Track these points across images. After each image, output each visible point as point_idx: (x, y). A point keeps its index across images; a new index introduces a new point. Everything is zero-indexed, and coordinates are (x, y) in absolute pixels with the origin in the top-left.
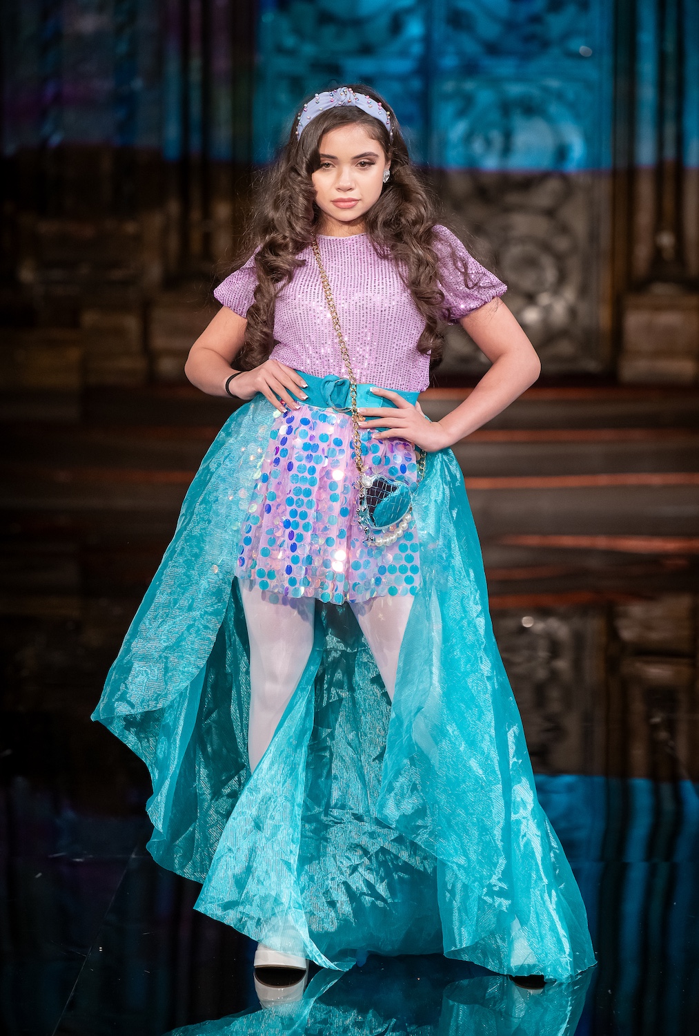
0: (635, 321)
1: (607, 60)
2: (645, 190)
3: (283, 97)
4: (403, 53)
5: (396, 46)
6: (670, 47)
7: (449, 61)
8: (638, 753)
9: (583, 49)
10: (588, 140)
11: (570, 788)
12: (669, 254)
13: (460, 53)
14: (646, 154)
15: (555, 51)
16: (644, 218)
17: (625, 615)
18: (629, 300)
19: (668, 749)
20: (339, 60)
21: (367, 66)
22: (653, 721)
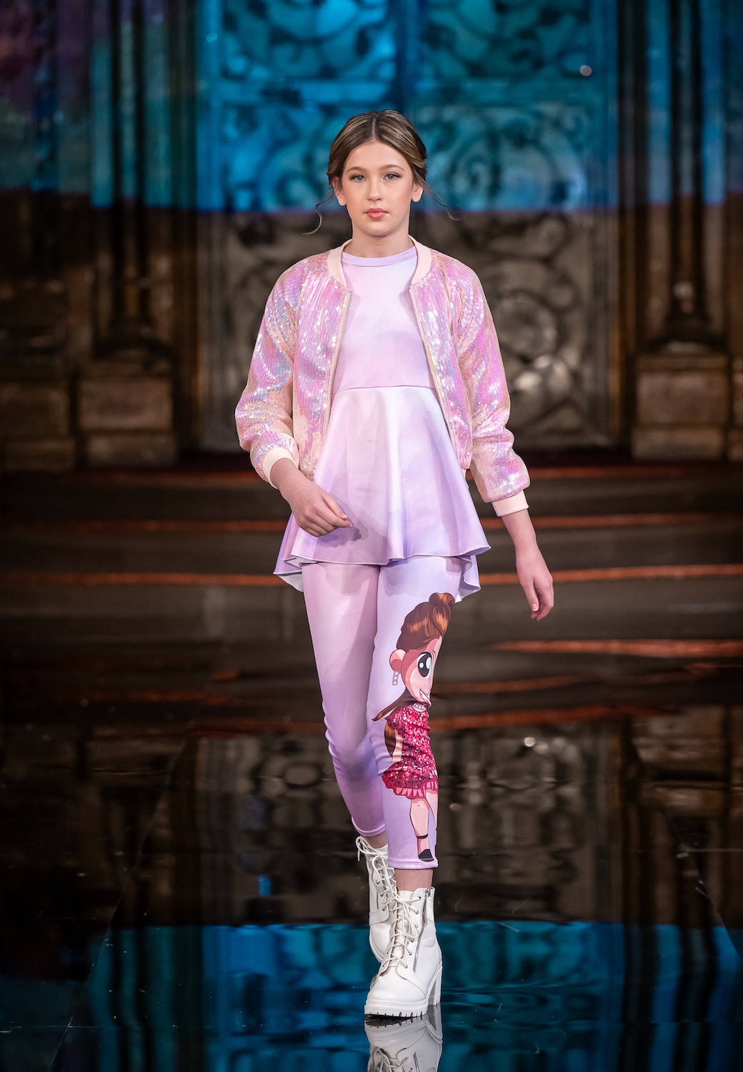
0: (648, 386)
1: (612, 80)
2: (659, 231)
3: (231, 131)
4: (372, 77)
5: (363, 68)
6: (685, 64)
7: (427, 85)
8: (663, 895)
9: (584, 69)
10: (589, 175)
11: (583, 937)
12: (687, 307)
13: (438, 76)
14: (659, 189)
15: (550, 71)
16: (658, 265)
17: (645, 733)
18: (643, 362)
19: (697, 889)
20: (296, 86)
21: (329, 92)
22: (679, 856)
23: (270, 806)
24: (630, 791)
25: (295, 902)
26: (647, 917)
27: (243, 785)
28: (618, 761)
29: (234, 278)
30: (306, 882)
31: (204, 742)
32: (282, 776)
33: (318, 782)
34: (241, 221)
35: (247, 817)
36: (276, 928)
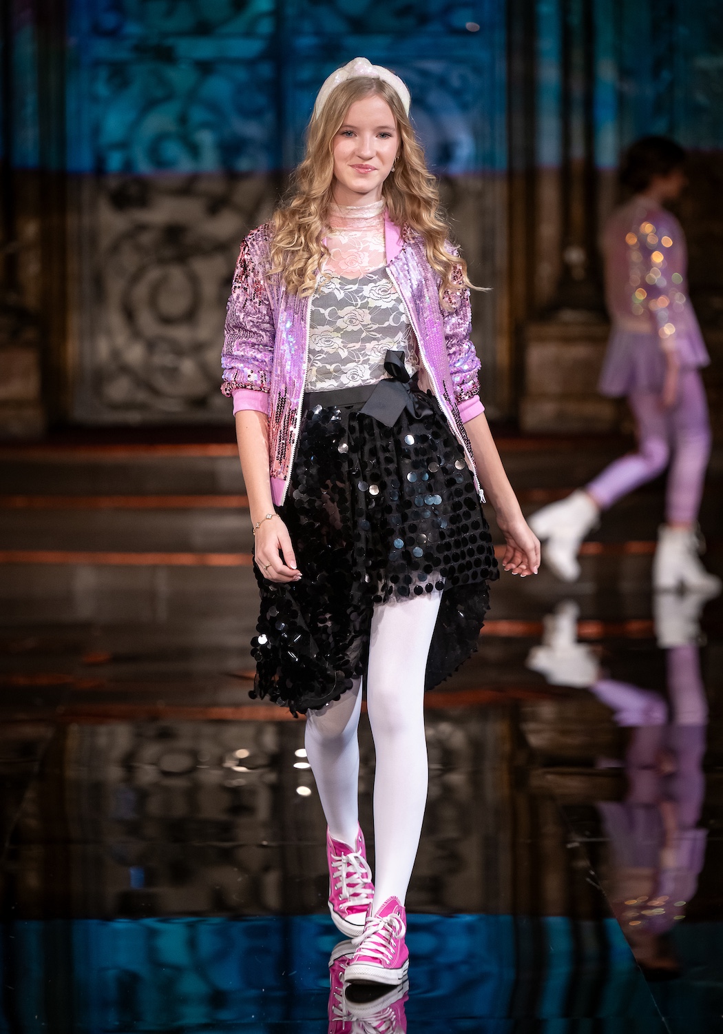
0: (540, 356)
1: (499, 37)
2: (549, 194)
3: (102, 89)
4: (249, 34)
5: (239, 24)
6: (576, 20)
7: (305, 42)
8: (553, 886)
9: (470, 25)
10: (477, 135)
11: (470, 929)
12: (579, 274)
13: (318, 33)
14: (549, 152)
15: (435, 27)
16: (549, 230)
17: (534, 718)
18: (533, 330)
19: (588, 880)
20: (170, 42)
21: (204, 49)
22: (569, 846)
23: (143, 795)
24: (519, 778)
25: (170, 895)
26: (536, 910)
27: (114, 773)
28: (507, 747)
29: (105, 242)
30: (180, 874)
31: (74, 728)
32: (155, 763)
33: (192, 770)
34: (113, 183)
35: (120, 807)
36: (150, 922)
